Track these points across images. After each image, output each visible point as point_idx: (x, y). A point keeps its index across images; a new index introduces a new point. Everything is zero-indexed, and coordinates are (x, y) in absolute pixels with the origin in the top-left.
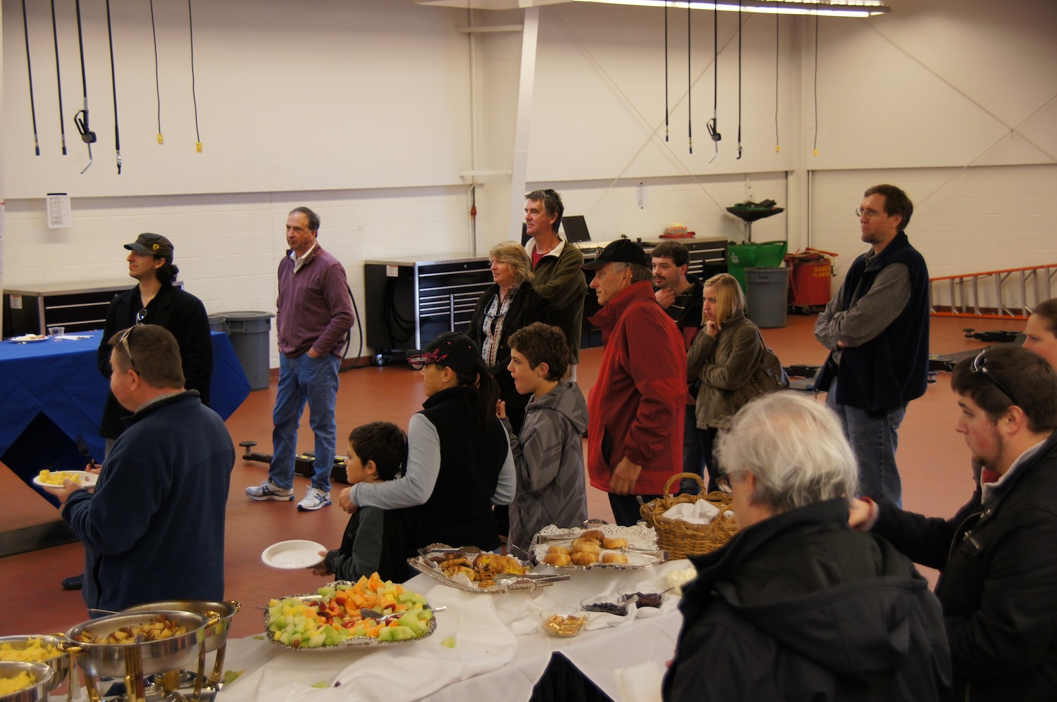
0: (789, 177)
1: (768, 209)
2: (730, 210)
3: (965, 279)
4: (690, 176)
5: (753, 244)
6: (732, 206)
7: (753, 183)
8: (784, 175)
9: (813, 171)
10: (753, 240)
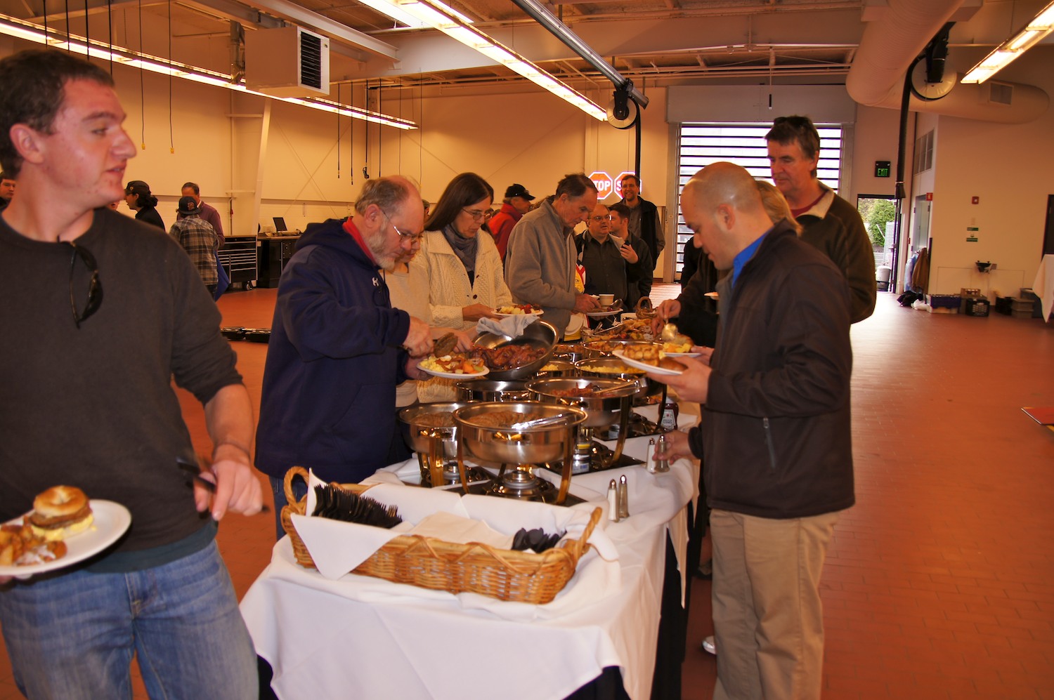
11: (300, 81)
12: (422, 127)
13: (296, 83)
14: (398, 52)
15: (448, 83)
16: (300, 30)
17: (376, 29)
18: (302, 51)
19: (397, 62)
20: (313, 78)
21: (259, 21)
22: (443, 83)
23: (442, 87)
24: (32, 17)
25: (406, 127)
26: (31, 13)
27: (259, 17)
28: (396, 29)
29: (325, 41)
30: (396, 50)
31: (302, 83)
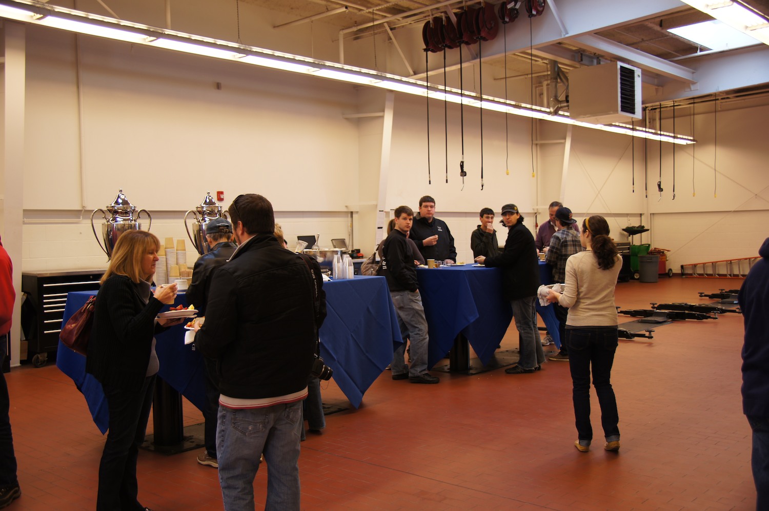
0: (642, 216)
1: (641, 230)
2: (623, 230)
3: (732, 261)
4: (611, 214)
5: (634, 245)
6: (625, 228)
7: (630, 218)
8: (640, 215)
9: (653, 214)
10: (634, 244)
11: (620, 109)
12: (700, 141)
13: (616, 111)
14: (694, 74)
15: (728, 98)
16: (620, 64)
17: (679, 56)
18: (621, 83)
19: (694, 83)
20: (628, 105)
21: (582, 60)
22: (722, 99)
23: (722, 103)
24: (412, 76)
25: (683, 142)
26: (412, 72)
27: (581, 57)
28: (699, 53)
29: (638, 72)
30: (693, 73)
31: (622, 110)
